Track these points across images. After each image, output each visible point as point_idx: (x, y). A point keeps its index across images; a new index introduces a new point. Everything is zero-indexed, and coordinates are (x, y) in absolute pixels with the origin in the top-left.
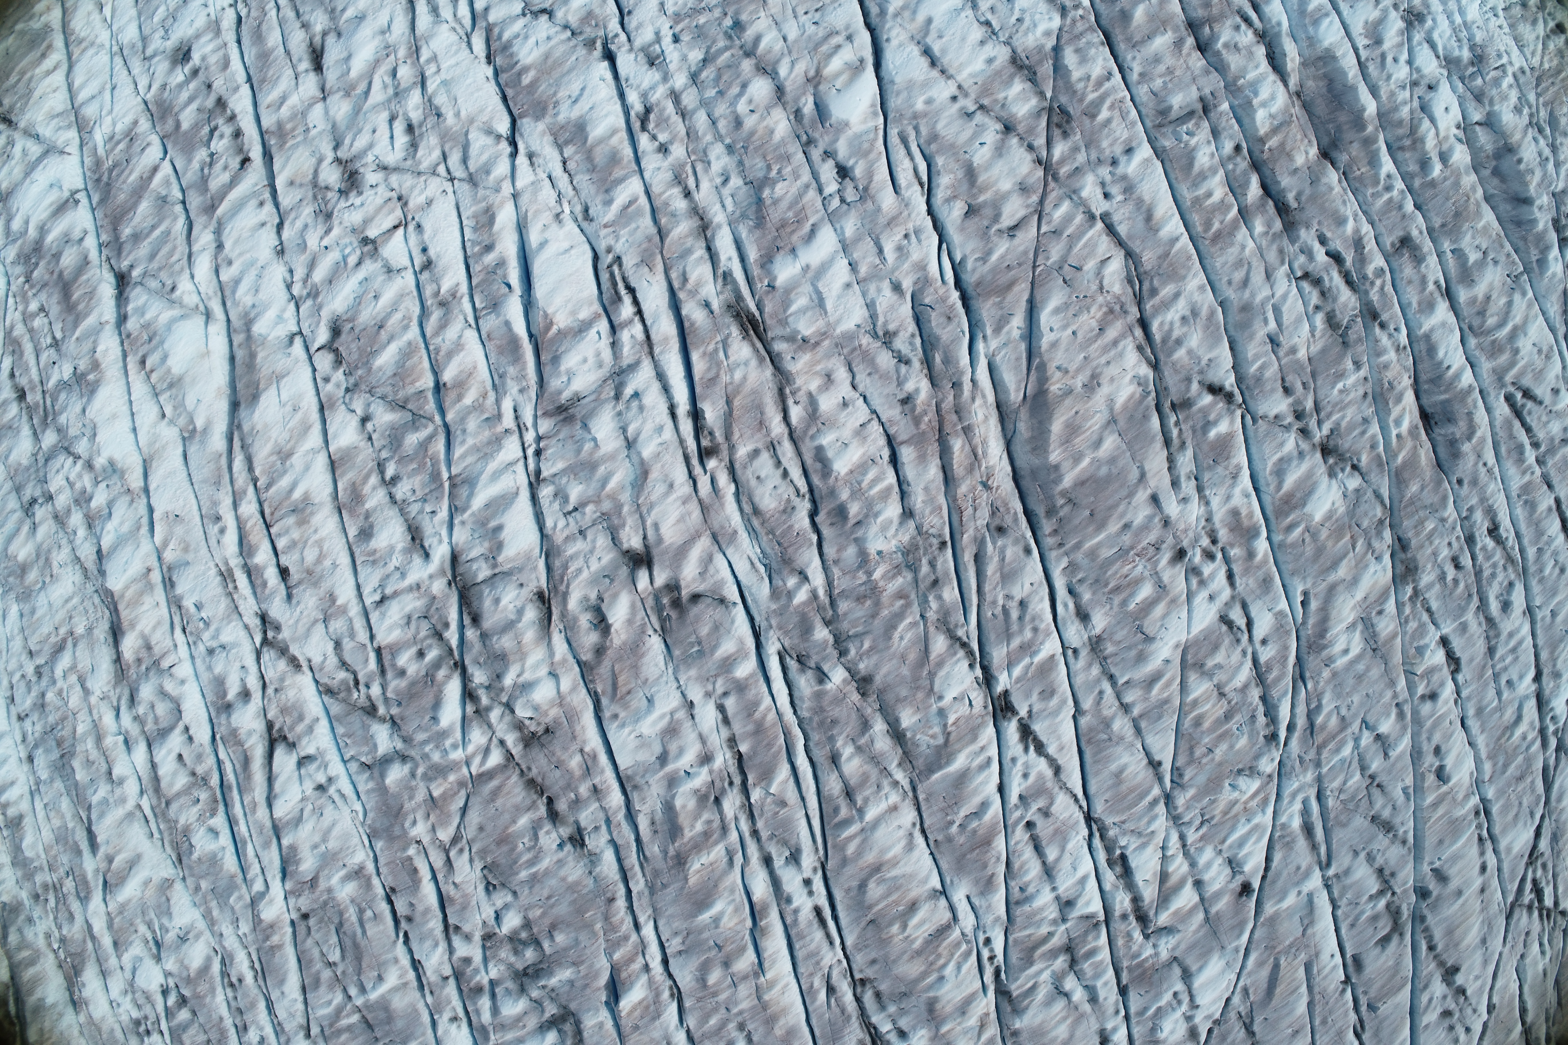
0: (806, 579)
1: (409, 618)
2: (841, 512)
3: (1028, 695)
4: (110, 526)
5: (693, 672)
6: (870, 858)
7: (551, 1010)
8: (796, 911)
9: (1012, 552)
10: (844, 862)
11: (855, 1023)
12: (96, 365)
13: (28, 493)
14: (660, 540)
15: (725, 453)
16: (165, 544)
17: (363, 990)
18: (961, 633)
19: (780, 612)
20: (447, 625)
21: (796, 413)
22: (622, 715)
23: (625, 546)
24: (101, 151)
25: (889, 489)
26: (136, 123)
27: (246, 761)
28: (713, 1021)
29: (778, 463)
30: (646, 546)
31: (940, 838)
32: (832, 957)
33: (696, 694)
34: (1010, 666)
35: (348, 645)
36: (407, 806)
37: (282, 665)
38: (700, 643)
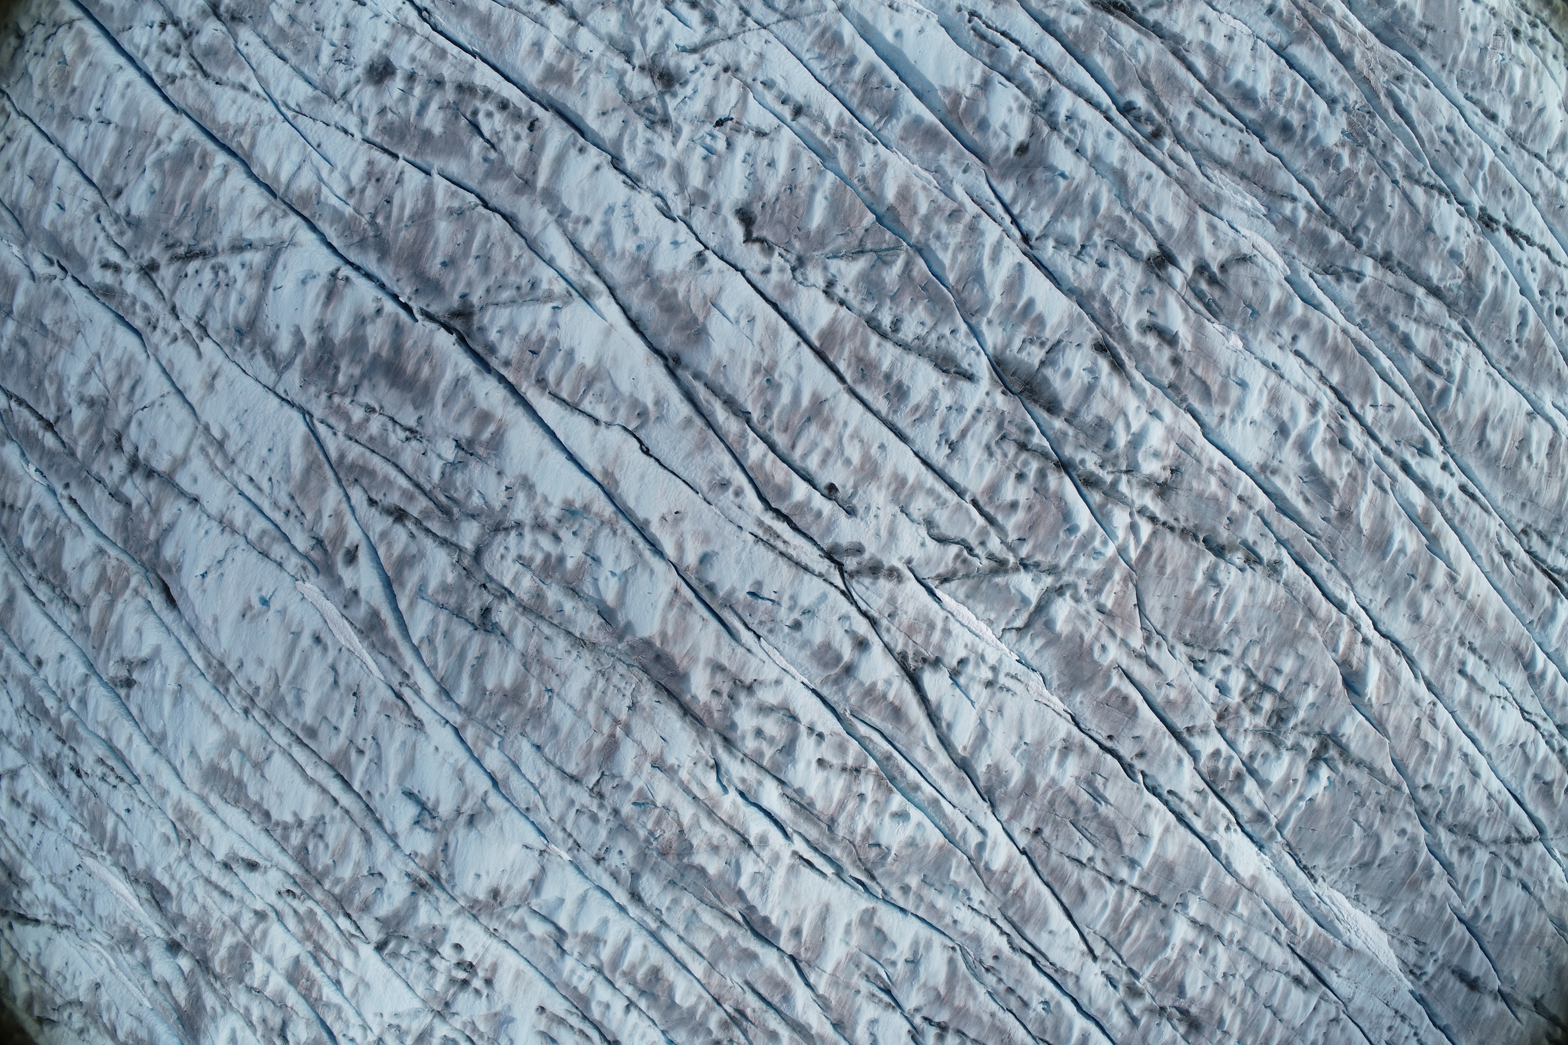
0: (1294, 199)
1: (988, 447)
2: (1286, 128)
3: (1498, 202)
4: (603, 574)
5: (1262, 335)
6: (1477, 412)
7: (1310, 744)
8: (1451, 499)
9: (1419, 90)
10: (1460, 427)
11: (1537, 573)
12: (485, 418)
13: (474, 608)
14: (1170, 230)
15: (1168, 129)
16: (680, 547)
17: (1133, 863)
18: (1425, 178)
19: (1292, 240)
20: (1029, 431)
21: (1200, 63)
22: (1227, 411)
23: (1145, 255)
24: (348, 211)
25: (1305, 90)
26: (370, 163)
27: (897, 713)
28: (1441, 652)
29: (1213, 116)
30: (1160, 246)
31: (1509, 363)
32: (1494, 524)
33: (1273, 354)
34: (1473, 184)
35: (942, 518)
36: (1088, 637)
37: (884, 585)
38: (1249, 306)
